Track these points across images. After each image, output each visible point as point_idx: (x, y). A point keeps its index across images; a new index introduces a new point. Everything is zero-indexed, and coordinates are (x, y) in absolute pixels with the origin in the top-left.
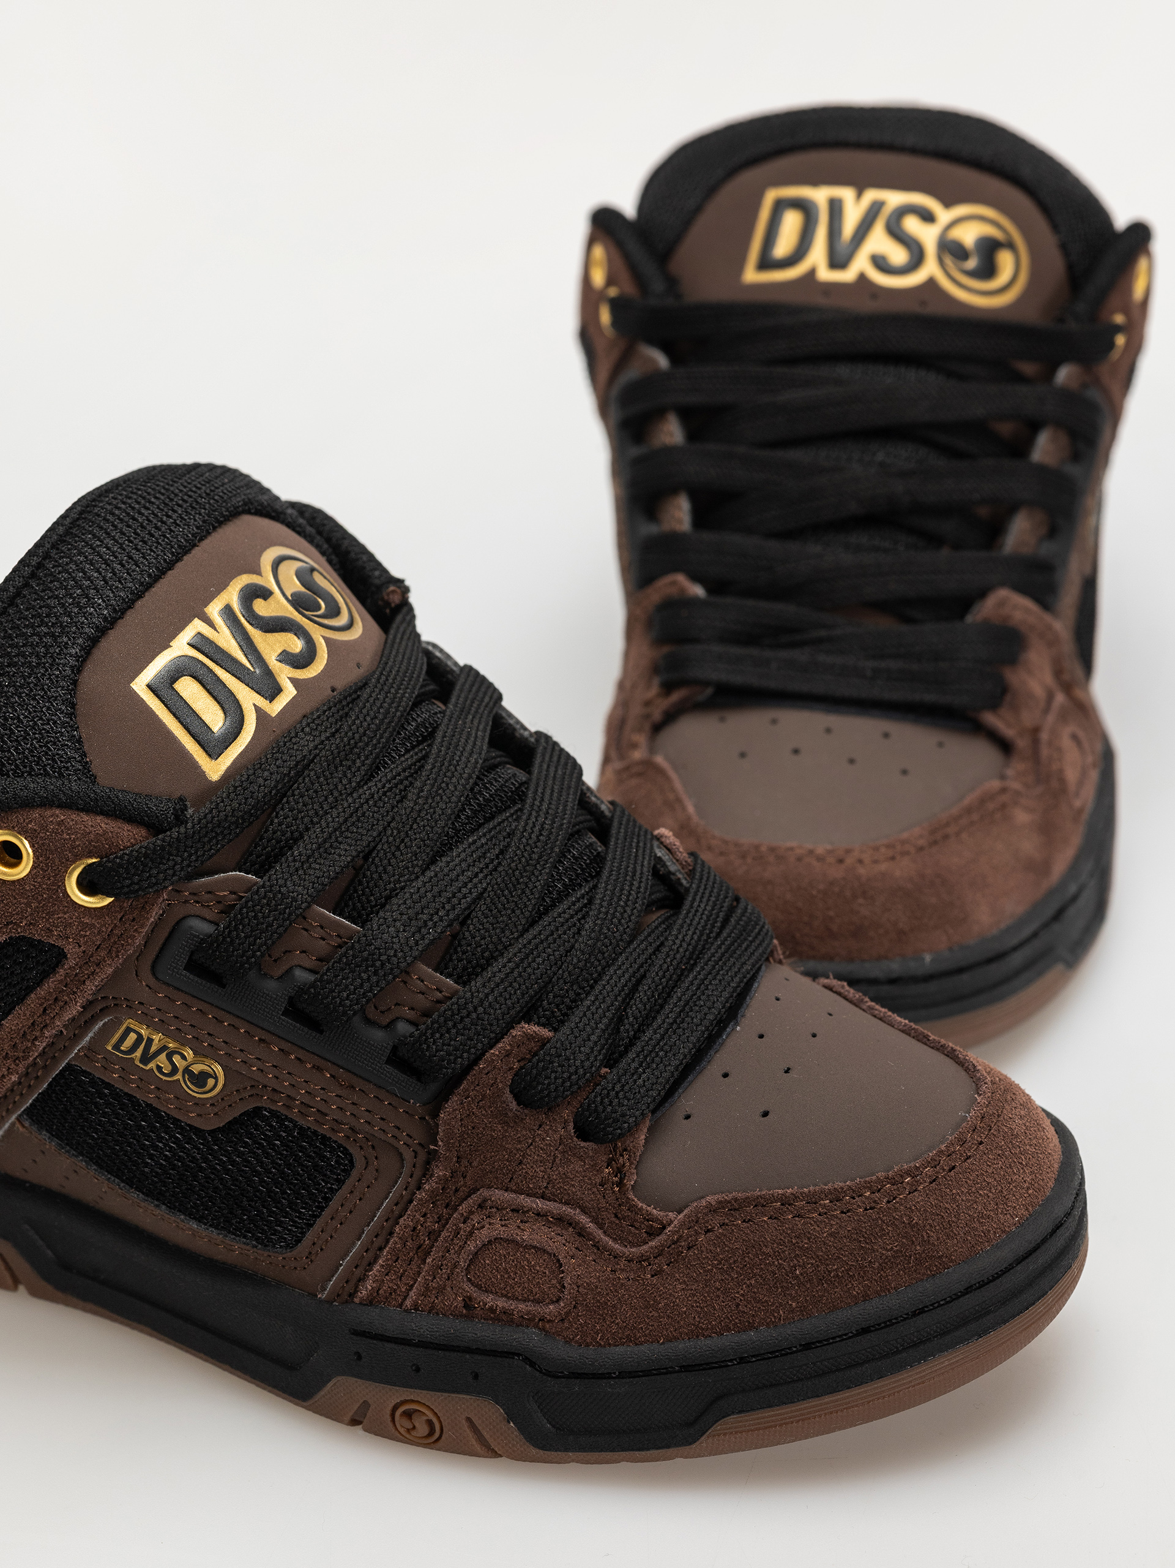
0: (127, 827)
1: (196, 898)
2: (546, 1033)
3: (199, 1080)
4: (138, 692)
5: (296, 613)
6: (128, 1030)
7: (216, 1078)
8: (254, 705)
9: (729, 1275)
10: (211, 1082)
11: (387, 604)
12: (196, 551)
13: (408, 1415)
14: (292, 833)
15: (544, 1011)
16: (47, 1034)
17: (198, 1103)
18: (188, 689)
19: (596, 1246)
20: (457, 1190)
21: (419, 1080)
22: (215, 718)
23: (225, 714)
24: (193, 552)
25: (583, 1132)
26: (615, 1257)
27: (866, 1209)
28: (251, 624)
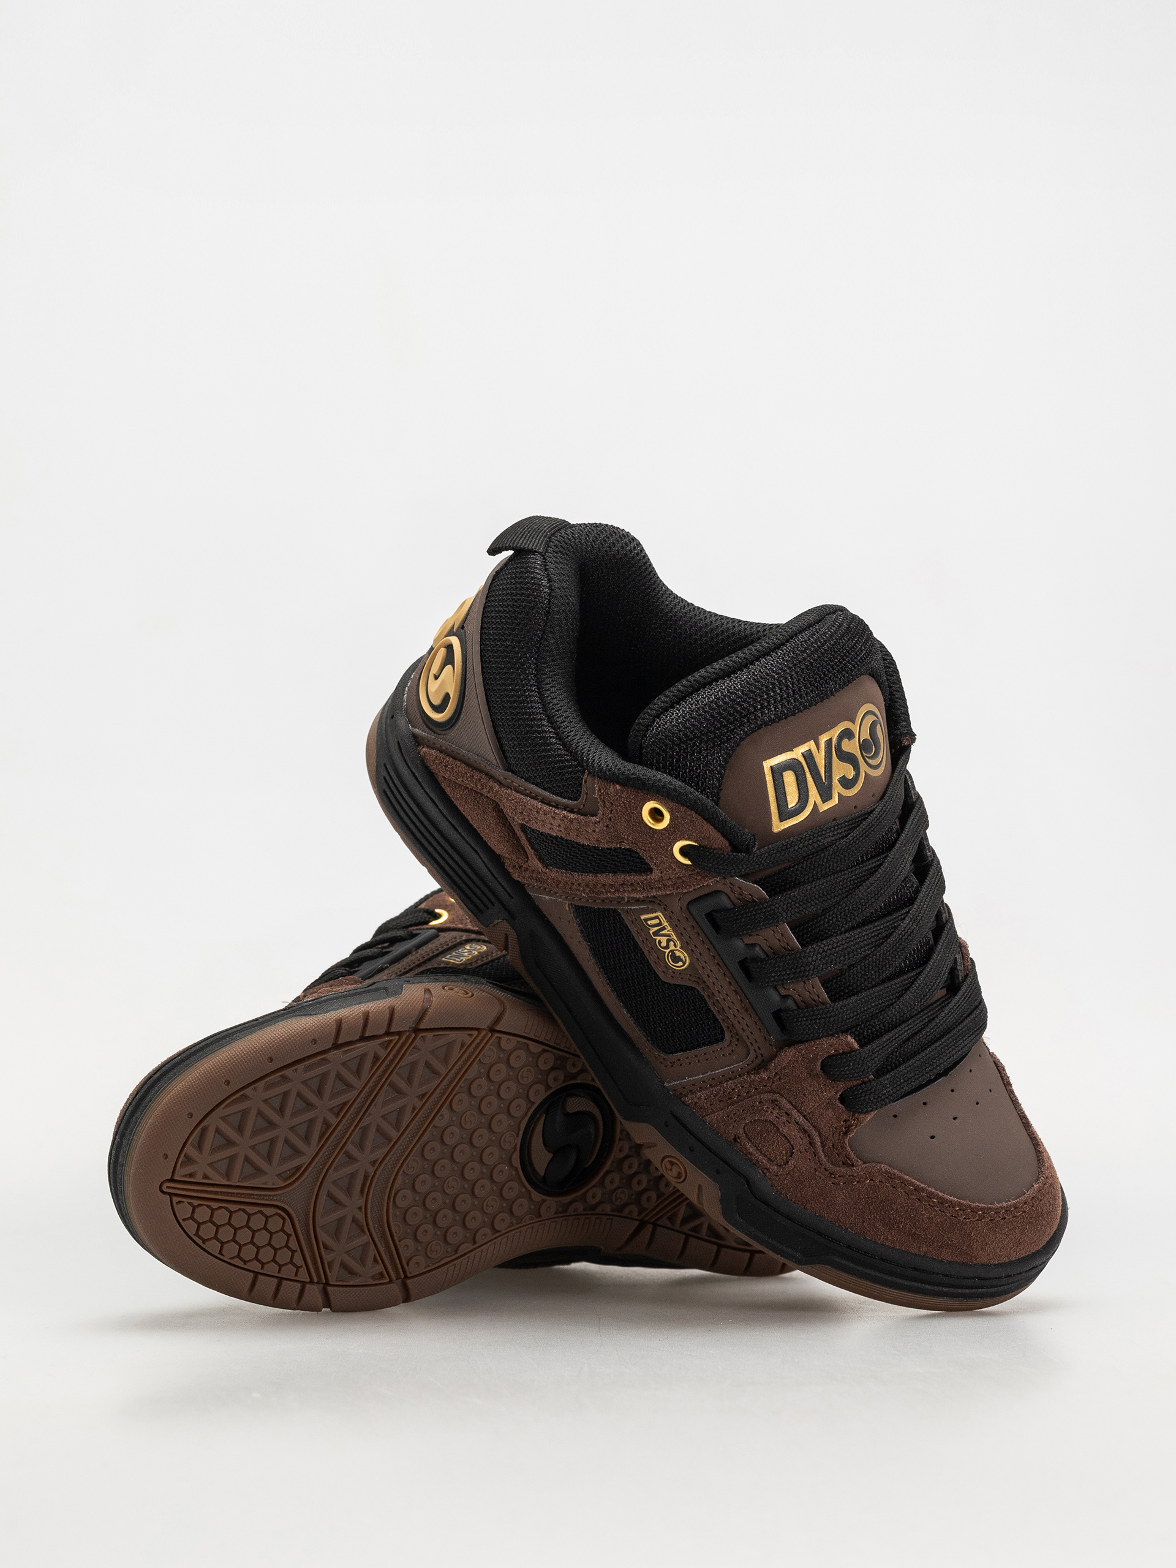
0: (722, 839)
1: (732, 886)
2: (856, 1046)
3: (676, 959)
4: (765, 768)
5: (860, 753)
6: (657, 917)
7: (684, 964)
8: (815, 802)
9: (869, 1206)
10: (680, 964)
11: (901, 747)
13: (672, 1163)
14: (796, 879)
15: (860, 1028)
16: (617, 895)
17: (667, 966)
18: (789, 778)
19: (815, 1154)
20: (765, 1086)
21: (782, 1030)
22: (792, 800)
23: (799, 800)
25: (842, 1100)
26: (820, 1164)
27: (952, 1216)
28: (836, 754)
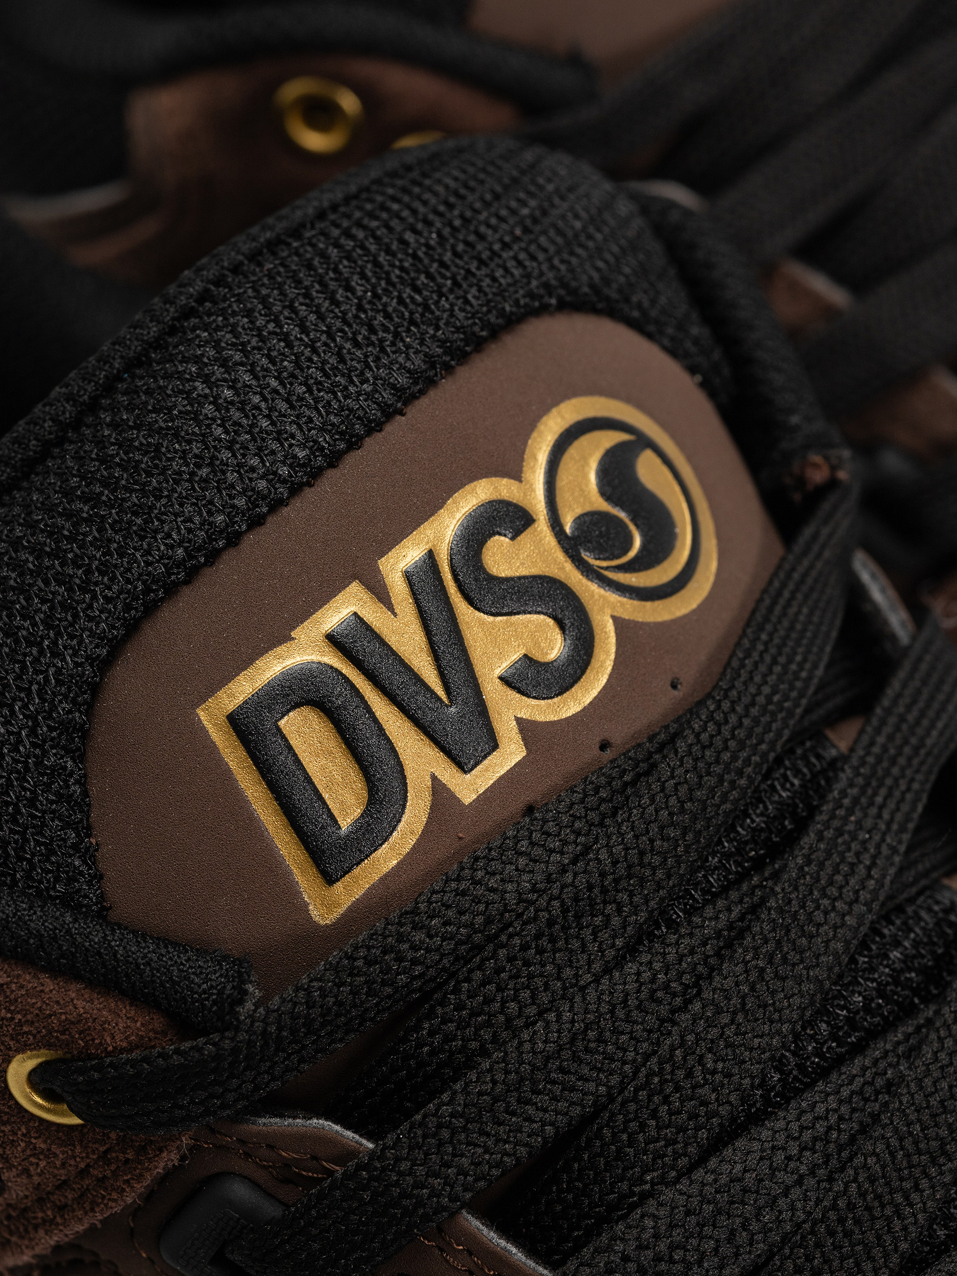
0: (126, 1010)
1: (246, 1150)
5: (569, 566)
11: (801, 481)
12: (396, 428)
18: (307, 732)
22: (347, 797)
23: (371, 791)
24: (388, 428)
28: (467, 598)
